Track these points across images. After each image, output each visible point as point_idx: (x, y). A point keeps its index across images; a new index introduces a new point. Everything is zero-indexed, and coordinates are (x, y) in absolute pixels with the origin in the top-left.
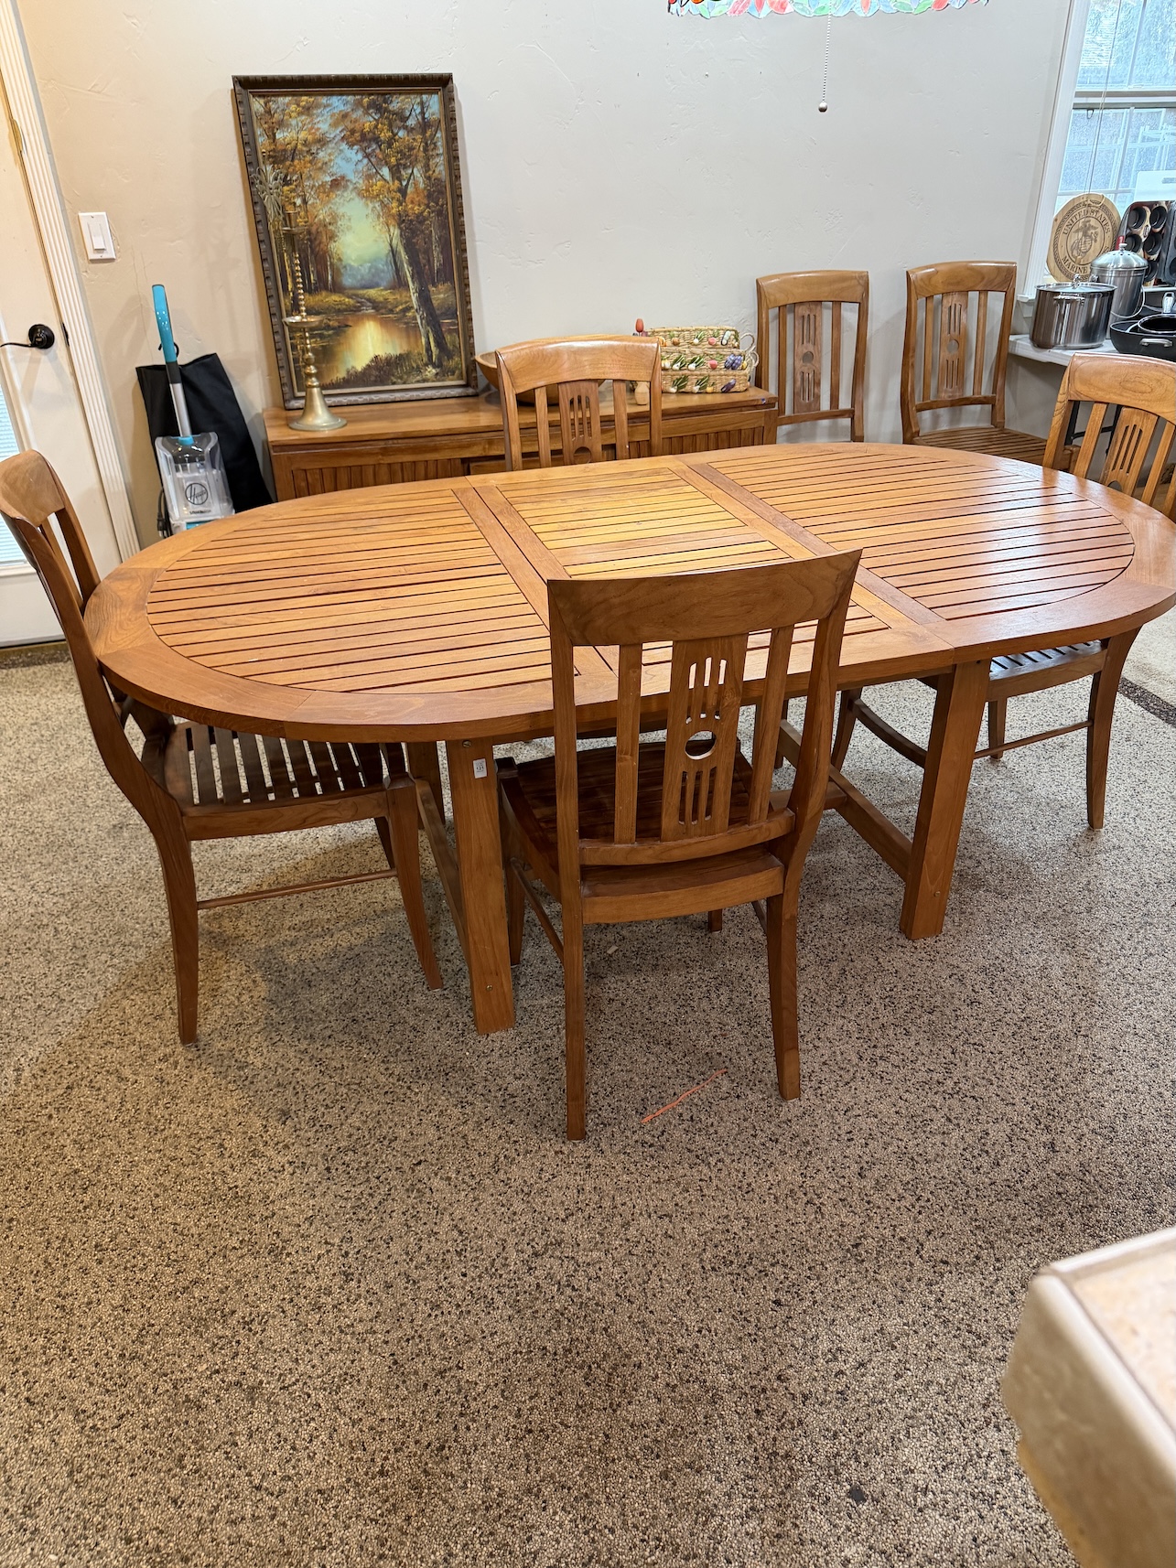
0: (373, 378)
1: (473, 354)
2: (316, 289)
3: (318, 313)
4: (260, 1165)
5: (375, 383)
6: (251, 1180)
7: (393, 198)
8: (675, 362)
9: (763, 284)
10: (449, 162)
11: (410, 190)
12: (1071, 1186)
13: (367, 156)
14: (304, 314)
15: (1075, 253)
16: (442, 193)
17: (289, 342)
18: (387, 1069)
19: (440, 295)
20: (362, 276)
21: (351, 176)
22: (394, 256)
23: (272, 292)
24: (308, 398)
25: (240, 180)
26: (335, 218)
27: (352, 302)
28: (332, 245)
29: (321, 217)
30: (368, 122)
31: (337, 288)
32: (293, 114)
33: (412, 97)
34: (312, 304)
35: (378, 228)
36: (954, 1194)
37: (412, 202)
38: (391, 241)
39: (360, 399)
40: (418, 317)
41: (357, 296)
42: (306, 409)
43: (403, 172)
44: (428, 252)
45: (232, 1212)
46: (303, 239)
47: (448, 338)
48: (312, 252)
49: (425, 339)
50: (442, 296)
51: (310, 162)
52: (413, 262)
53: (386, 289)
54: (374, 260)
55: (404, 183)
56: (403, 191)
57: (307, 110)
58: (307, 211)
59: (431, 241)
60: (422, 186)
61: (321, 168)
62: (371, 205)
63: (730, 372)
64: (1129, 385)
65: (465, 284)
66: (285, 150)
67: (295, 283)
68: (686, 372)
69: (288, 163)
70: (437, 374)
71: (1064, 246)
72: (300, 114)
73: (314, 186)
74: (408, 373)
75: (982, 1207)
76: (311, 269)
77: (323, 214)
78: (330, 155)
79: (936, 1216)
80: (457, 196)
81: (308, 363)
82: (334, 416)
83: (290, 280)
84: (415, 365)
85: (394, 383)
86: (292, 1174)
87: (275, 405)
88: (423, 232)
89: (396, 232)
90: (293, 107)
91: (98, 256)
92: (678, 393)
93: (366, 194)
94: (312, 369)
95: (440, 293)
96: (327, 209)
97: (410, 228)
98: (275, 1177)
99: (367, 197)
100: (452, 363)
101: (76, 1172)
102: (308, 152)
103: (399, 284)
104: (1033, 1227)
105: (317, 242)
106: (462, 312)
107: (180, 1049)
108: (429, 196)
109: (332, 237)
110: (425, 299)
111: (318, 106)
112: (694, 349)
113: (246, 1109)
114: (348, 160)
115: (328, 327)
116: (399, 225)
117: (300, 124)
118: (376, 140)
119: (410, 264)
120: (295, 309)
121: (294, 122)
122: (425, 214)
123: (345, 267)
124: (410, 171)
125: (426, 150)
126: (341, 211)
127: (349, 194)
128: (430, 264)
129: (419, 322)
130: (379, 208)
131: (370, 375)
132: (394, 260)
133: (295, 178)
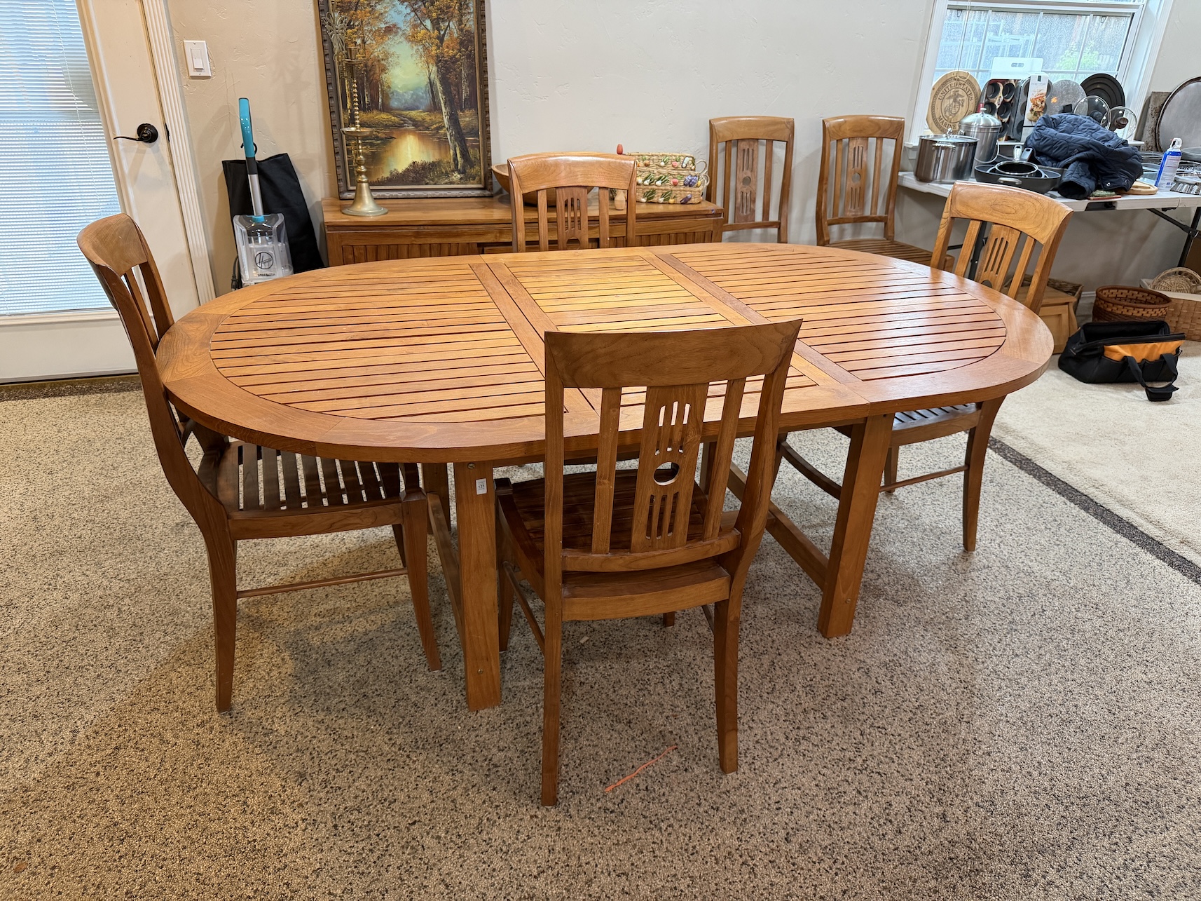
0: (411, 179)
1: (490, 164)
2: (369, 109)
3: (369, 126)
4: (276, 821)
5: (412, 183)
6: (268, 834)
7: (432, 43)
8: (646, 179)
9: (714, 123)
10: (478, 19)
11: (446, 38)
12: (961, 853)
13: (415, 10)
14: (358, 126)
15: (947, 114)
16: (471, 42)
17: (345, 147)
18: (390, 739)
19: (466, 118)
20: (406, 101)
21: (401, 25)
22: (431, 86)
23: (334, 109)
24: (358, 192)
25: (313, 23)
26: (387, 56)
27: (397, 119)
28: (384, 76)
29: (376, 54)
31: (386, 108)
34: (365, 119)
35: (420, 65)
36: (865, 858)
37: (448, 47)
38: (430, 75)
39: (400, 194)
40: (448, 134)
41: (400, 115)
42: (357, 199)
43: (441, 24)
44: (458, 85)
45: (249, 864)
46: (361, 70)
47: (471, 151)
48: (368, 79)
49: (454, 151)
50: (468, 119)
51: (370, 12)
52: (446, 92)
53: (424, 112)
54: (416, 89)
55: (442, 33)
56: (441, 39)
58: (365, 49)
59: (461, 77)
60: (455, 35)
61: (377, 18)
62: (415, 48)
63: (688, 188)
64: (998, 207)
65: (486, 111)
67: (352, 102)
68: (654, 187)
69: (352, 12)
70: (461, 178)
71: (939, 109)
73: (372, 30)
74: (439, 177)
75: (888, 869)
76: (366, 93)
77: (377, 52)
78: (385, 8)
79: (850, 877)
80: (483, 45)
81: (359, 163)
82: (378, 205)
83: (348, 101)
84: (444, 171)
85: (427, 184)
86: (304, 830)
87: (332, 196)
88: (455, 70)
89: (435, 69)
91: (197, 74)
92: (648, 202)
93: (413, 39)
94: (363, 169)
95: (466, 117)
96: (380, 48)
97: (445, 67)
98: (289, 833)
99: (412, 41)
100: (473, 171)
101: (115, 824)
102: (368, 5)
103: (435, 108)
104: (930, 889)
105: (372, 73)
106: (483, 132)
107: (216, 716)
108: (461, 43)
109: (384, 70)
110: (454, 120)
112: (661, 170)
113: (268, 771)
114: (399, 13)
115: (377, 138)
116: (437, 64)
119: (444, 94)
120: (352, 122)
122: (457, 56)
123: (393, 93)
124: (447, 24)
125: (460, 9)
126: (392, 50)
127: (398, 38)
128: (459, 94)
129: (449, 137)
130: (421, 50)
131: (409, 176)
132: (432, 90)
133: (356, 24)
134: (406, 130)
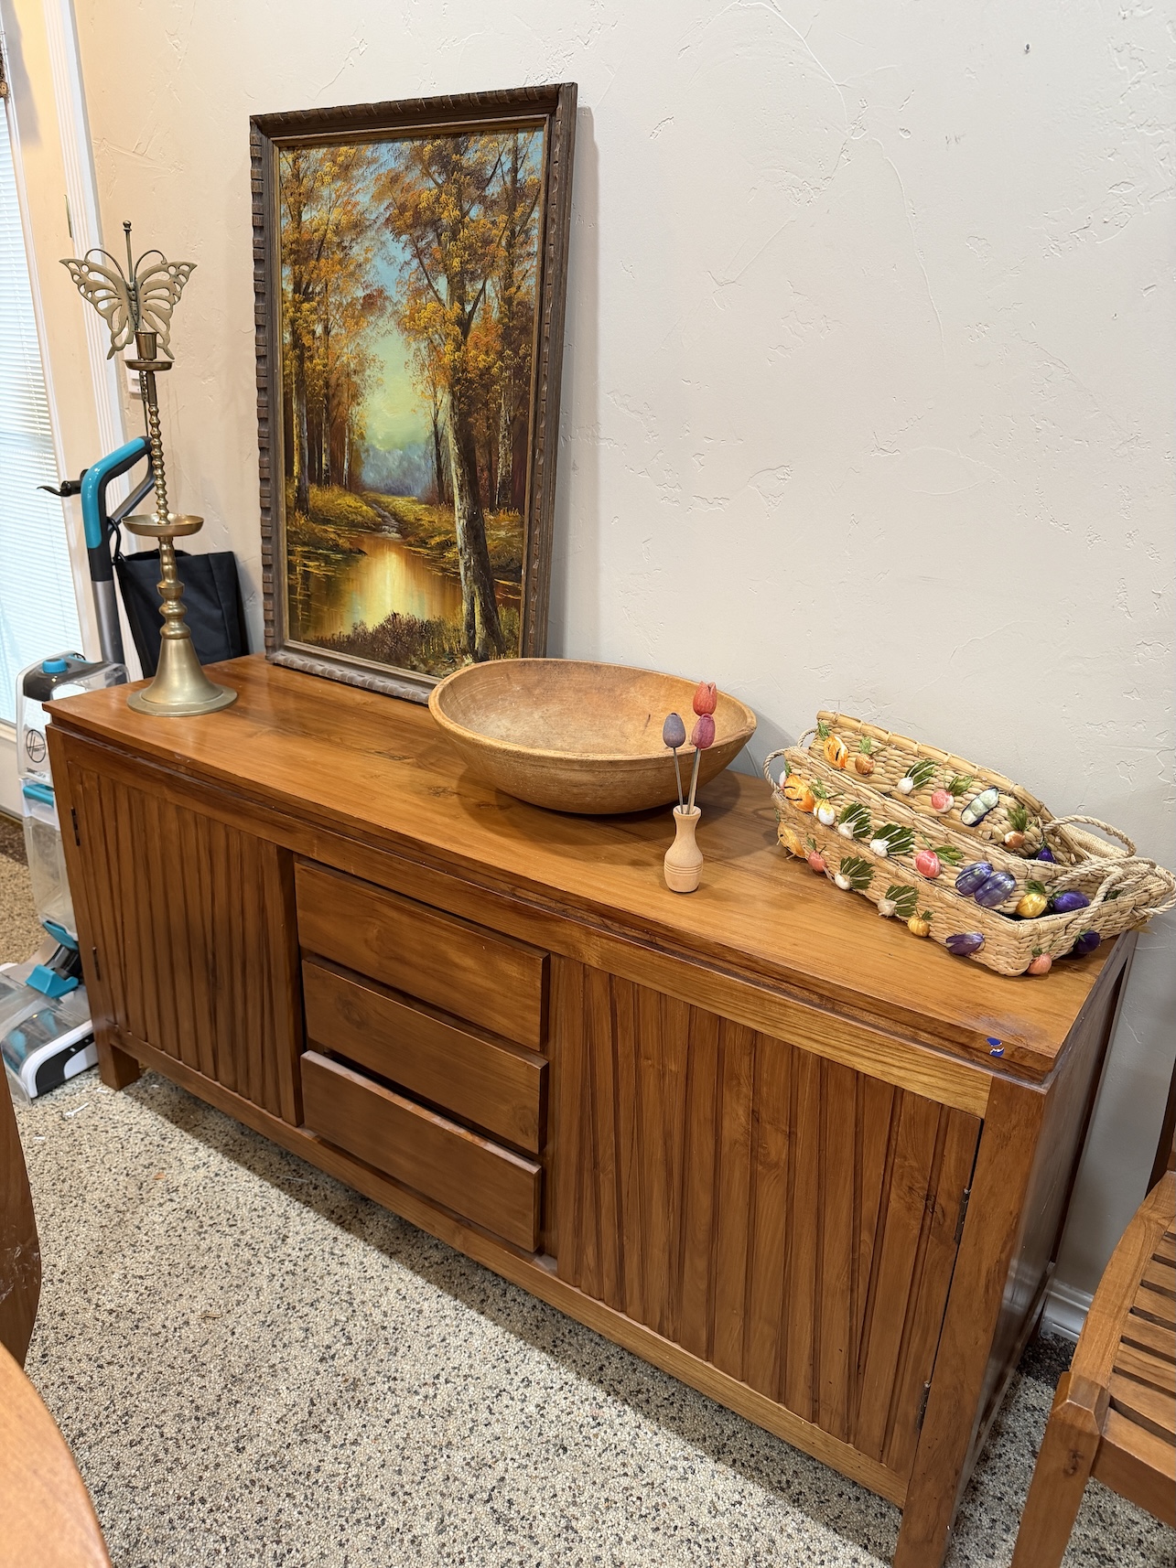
0: (386, 650)
2: (327, 481)
5: (388, 659)
7: (448, 336)
11: (476, 322)
13: (419, 254)
16: (525, 330)
19: (500, 529)
20: (389, 471)
21: (392, 292)
22: (437, 443)
26: (363, 361)
27: (370, 512)
28: (355, 410)
29: (345, 359)
30: (426, 188)
31: (353, 485)
32: (327, 179)
33: (501, 137)
35: (420, 387)
37: (476, 346)
38: (437, 415)
40: (462, 563)
41: (378, 503)
43: (469, 289)
44: (490, 445)
46: (318, 394)
47: (503, 612)
48: (327, 418)
49: (469, 605)
50: (502, 533)
51: (340, 262)
52: (467, 458)
53: (420, 502)
54: (408, 446)
55: (468, 308)
56: (464, 323)
57: (345, 170)
58: (327, 348)
59: (497, 424)
60: (495, 315)
61: (352, 274)
62: (414, 345)
66: (310, 241)
68: (869, 853)
69: (312, 263)
72: (335, 178)
73: (341, 304)
74: (437, 657)
76: (325, 446)
77: (347, 355)
83: (296, 459)
84: (447, 647)
88: (486, 404)
89: (445, 399)
90: (327, 166)
93: (411, 326)
95: (499, 528)
96: (352, 346)
97: (467, 395)
99: (410, 331)
102: (339, 244)
103: (440, 497)
105: (335, 402)
108: (506, 337)
109: (355, 396)
110: (475, 531)
111: (358, 165)
114: (390, 261)
115: (336, 547)
116: (452, 386)
117: (334, 196)
118: (434, 223)
119: (461, 462)
121: (325, 192)
122: (495, 370)
123: (367, 451)
124: (480, 286)
125: (510, 245)
126: (373, 350)
127: (386, 323)
128: (491, 468)
129: (462, 572)
130: (424, 352)
131: (383, 642)
132: (438, 450)
133: (318, 289)
134: (384, 539)
